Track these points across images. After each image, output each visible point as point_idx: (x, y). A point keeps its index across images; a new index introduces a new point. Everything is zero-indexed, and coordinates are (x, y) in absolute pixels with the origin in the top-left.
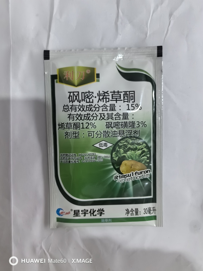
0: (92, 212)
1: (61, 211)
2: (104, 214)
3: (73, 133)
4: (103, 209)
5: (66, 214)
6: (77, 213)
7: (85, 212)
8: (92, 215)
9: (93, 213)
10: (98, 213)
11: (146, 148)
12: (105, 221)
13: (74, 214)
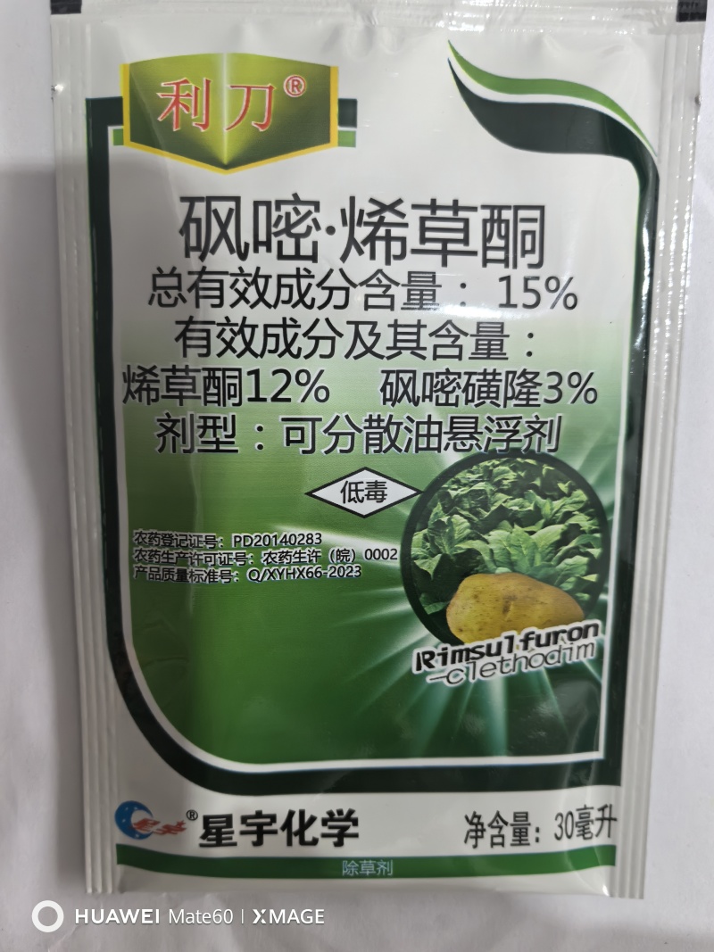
0: (296, 826)
1: (137, 817)
2: (356, 836)
3: (205, 422)
4: (351, 812)
5: (164, 833)
6: (219, 829)
7: (260, 826)
8: (296, 840)
9: (301, 833)
10: (326, 830)
11: (588, 515)
12: (359, 869)
13: (203, 837)
